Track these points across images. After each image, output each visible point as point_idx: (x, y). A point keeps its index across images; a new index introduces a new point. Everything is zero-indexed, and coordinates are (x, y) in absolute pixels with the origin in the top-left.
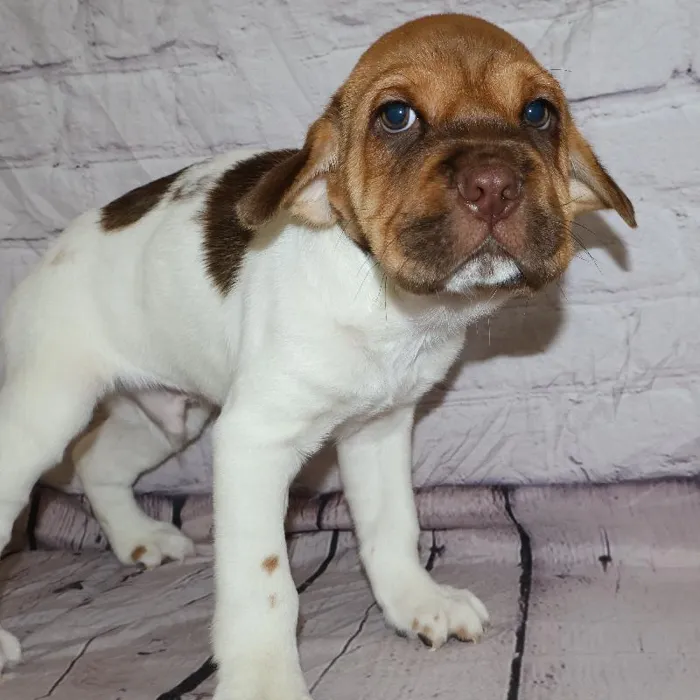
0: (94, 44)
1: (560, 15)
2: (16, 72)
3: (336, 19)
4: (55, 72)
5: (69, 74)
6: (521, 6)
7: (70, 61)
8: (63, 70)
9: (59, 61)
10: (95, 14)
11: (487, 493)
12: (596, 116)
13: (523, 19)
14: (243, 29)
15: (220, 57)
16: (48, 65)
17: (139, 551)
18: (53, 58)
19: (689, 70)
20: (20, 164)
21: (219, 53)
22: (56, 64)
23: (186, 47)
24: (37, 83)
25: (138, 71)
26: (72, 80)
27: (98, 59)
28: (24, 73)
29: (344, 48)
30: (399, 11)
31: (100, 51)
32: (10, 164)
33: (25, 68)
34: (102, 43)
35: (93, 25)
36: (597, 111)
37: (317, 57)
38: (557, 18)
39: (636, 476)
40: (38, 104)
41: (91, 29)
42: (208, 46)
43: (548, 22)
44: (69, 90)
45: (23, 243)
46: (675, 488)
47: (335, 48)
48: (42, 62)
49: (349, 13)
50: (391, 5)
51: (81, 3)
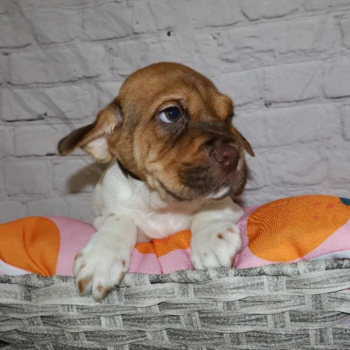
0: (112, 69)
1: (326, 58)
2: (76, 81)
3: (223, 60)
4: (93, 80)
5: (99, 81)
6: (308, 54)
7: (100, 75)
8: (97, 79)
9: (95, 75)
10: (114, 56)
12: (345, 105)
13: (309, 60)
16: (90, 77)
18: (92, 74)
20: (76, 121)
22: (94, 77)
24: (85, 85)
26: (101, 84)
27: (114, 75)
28: (80, 81)
29: (227, 73)
30: (253, 57)
31: (115, 72)
32: (72, 121)
33: (80, 79)
34: (117, 69)
35: (112, 61)
36: (346, 103)
37: (214, 76)
40: (86, 95)
41: (111, 62)
43: (321, 61)
44: (100, 88)
45: (78, 157)
47: (223, 73)
48: (87, 76)
49: (229, 57)
50: (249, 53)
51: (107, 51)
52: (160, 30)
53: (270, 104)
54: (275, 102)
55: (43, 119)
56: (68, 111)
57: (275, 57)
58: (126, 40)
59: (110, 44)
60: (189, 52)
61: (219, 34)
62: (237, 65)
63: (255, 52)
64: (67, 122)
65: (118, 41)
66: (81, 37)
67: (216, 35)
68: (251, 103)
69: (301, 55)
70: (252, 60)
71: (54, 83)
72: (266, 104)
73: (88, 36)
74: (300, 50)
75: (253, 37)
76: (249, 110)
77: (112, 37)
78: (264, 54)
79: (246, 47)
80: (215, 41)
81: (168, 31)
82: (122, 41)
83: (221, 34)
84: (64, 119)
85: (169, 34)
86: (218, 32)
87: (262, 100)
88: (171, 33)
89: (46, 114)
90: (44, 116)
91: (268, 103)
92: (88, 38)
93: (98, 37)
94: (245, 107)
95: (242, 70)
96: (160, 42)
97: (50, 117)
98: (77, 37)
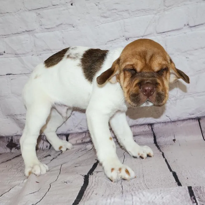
0: (41, 25)
1: (157, 13)
2: (21, 33)
3: (102, 16)
4: (31, 32)
5: (34, 33)
6: (147, 12)
7: (35, 29)
8: (33, 32)
10: (41, 18)
11: (147, 126)
12: (167, 36)
13: (148, 15)
14: (79, 20)
15: (73, 27)
17: (61, 147)
18: (31, 29)
19: (188, 24)
20: (23, 55)
21: (73, 26)
23: (65, 25)
24: (26, 35)
25: (53, 31)
26: (36, 34)
27: (42, 29)
29: (104, 23)
30: (118, 14)
31: (43, 27)
32: (21, 55)
33: (23, 32)
34: (43, 25)
36: (167, 35)
37: (98, 26)
38: (156, 14)
39: (182, 119)
40: (27, 40)
41: (40, 21)
42: (70, 24)
43: (154, 15)
44: (35, 37)
45: (25, 75)
46: (191, 120)
47: (102, 23)
48: (28, 30)
49: (105, 15)
50: (115, 12)
51: (37, 15)
52: (67, 3)
53: (128, 39)
54: (131, 38)
55: (2, 54)
56: (18, 50)
57: (129, 13)
58: (48, 9)
59: (38, 11)
60: (83, 14)
61: (99, 3)
62: (109, 19)
63: (119, 12)
64: (17, 56)
65: (43, 10)
66: (23, 9)
67: (97, 4)
68: (118, 39)
69: (143, 12)
70: (117, 16)
71: (9, 35)
72: (126, 39)
73: (26, 8)
74: (142, 9)
75: (117, 3)
76: (117, 43)
77: (40, 8)
78: (123, 12)
79: (114, 9)
80: (97, 7)
81: (71, 3)
82: (45, 9)
83: (100, 3)
84: (16, 54)
85: (72, 4)
86: (98, 2)
87: (124, 37)
88: (73, 4)
89: (4, 52)
91: (127, 38)
92: (26, 9)
93: (31, 8)
94: (115, 41)
95: (112, 22)
96: (67, 9)
97: (7, 54)
98: (21, 9)
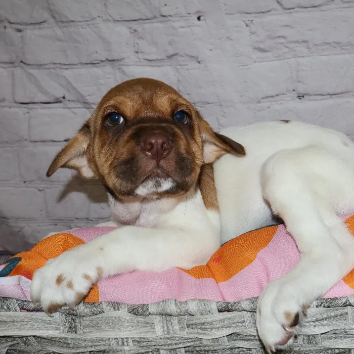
0: (137, 52)
2: (98, 63)
3: (255, 48)
4: (117, 63)
5: (123, 65)
6: (343, 47)
7: (124, 59)
8: (121, 63)
9: (118, 59)
10: (139, 38)
13: (344, 54)
14: (211, 50)
15: (199, 62)
16: (113, 60)
18: (116, 57)
21: (198, 60)
22: (117, 60)
23: (182, 56)
24: (108, 68)
25: (159, 66)
26: (125, 68)
27: (139, 59)
28: (102, 64)
29: (259, 62)
30: (286, 47)
31: (140, 55)
33: (102, 61)
34: (142, 52)
35: (137, 44)
37: (246, 65)
40: (109, 78)
41: (137, 45)
42: (193, 57)
44: (123, 72)
47: (255, 62)
48: (110, 59)
49: (262, 46)
50: (282, 43)
51: (131, 33)
52: (189, 14)
53: (303, 97)
54: (308, 94)
55: (60, 102)
56: (89, 95)
57: (308, 48)
58: (154, 23)
59: (134, 25)
60: (219, 39)
61: (252, 21)
62: (269, 54)
63: (290, 42)
64: (87, 106)
65: (144, 23)
66: (104, 16)
67: (248, 22)
68: (283, 94)
69: (335, 47)
70: (286, 50)
71: (74, 65)
72: (298, 97)
73: (111, 16)
74: (335, 42)
75: (287, 26)
76: (282, 102)
77: (138, 19)
78: (297, 44)
79: (279, 37)
80: (247, 29)
81: (198, 16)
82: (148, 23)
83: (254, 22)
84: (85, 103)
85: (199, 19)
86: (251, 19)
87: (295, 92)
88: (201, 18)
89: (64, 98)
90: (62, 99)
91: (300, 95)
92: (110, 18)
93: (121, 18)
94: (277, 98)
95: (275, 60)
96: (189, 27)
97: (69, 101)
98: (99, 16)
